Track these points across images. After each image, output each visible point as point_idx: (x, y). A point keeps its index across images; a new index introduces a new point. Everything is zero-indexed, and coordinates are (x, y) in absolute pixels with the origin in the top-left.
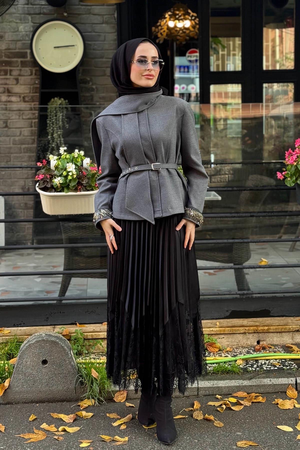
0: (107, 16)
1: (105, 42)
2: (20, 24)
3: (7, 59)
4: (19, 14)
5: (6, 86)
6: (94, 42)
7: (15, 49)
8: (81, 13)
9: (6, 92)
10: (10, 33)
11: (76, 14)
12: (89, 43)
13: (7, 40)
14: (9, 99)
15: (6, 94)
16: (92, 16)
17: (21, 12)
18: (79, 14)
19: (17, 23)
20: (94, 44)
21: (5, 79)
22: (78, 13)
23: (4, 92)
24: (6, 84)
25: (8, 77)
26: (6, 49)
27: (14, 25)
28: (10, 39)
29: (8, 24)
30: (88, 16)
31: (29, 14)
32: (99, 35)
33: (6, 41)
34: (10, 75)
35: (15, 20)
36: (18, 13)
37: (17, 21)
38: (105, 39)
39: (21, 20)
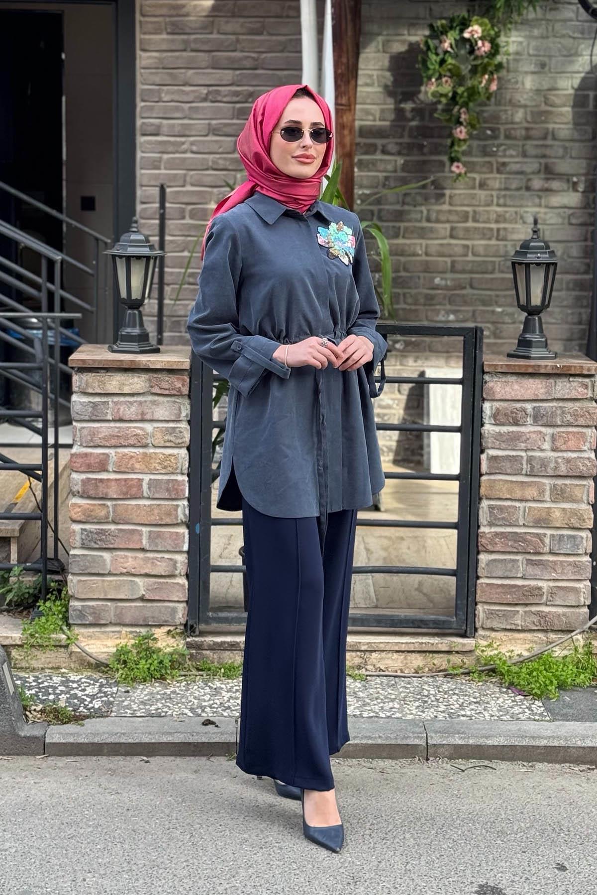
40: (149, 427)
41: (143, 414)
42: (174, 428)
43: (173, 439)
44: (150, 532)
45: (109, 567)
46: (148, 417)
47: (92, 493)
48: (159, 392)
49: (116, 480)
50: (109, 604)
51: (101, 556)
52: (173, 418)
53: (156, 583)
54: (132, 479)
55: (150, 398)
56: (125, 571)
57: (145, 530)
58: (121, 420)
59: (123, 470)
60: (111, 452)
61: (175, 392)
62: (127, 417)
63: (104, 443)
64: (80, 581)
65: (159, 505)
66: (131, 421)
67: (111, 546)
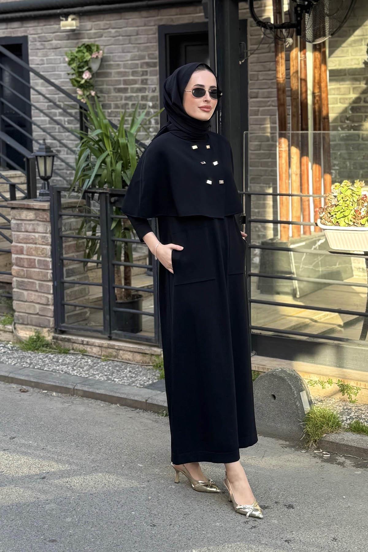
40: (37, 235)
41: (34, 229)
42: (45, 236)
43: (45, 241)
44: (39, 283)
45: (26, 298)
46: (36, 231)
47: (19, 264)
48: (39, 219)
49: (27, 259)
50: (27, 315)
51: (23, 293)
52: (45, 232)
53: (42, 307)
54: (32, 259)
55: (36, 222)
56: (31, 300)
57: (37, 282)
58: (27, 232)
59: (29, 254)
60: (24, 245)
61: (44, 220)
62: (29, 230)
63: (21, 241)
64: (17, 303)
65: (41, 272)
66: (30, 232)
67: (26, 288)
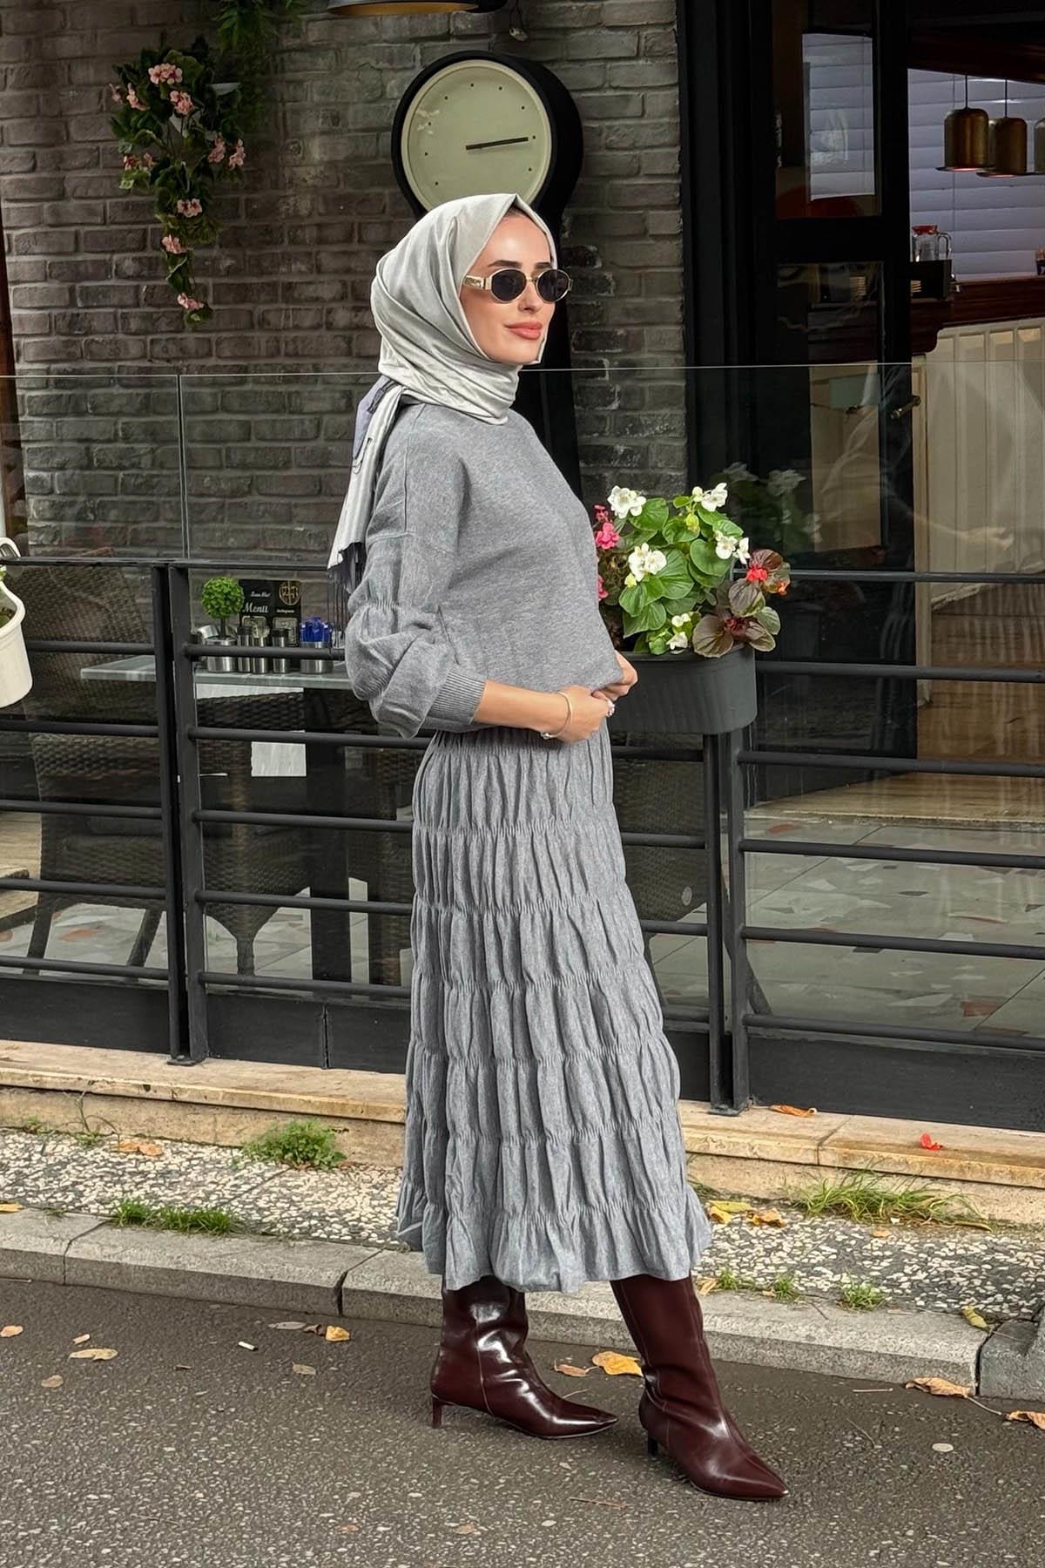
0: (650, 31)
1: (643, 122)
2: (391, 74)
3: (351, 190)
4: (385, 41)
5: (348, 278)
6: (608, 123)
7: (375, 158)
8: (569, 24)
9: (349, 295)
10: (360, 106)
11: (557, 30)
12: (595, 125)
13: (351, 127)
14: (356, 320)
15: (350, 304)
16: (605, 32)
17: (390, 35)
18: (566, 30)
19: (380, 70)
20: (609, 128)
21: (344, 253)
22: (561, 25)
23: (343, 298)
24: (348, 271)
25: (355, 246)
26: (347, 159)
27: (371, 77)
28: (360, 126)
29: (355, 74)
30: (591, 32)
31: (416, 40)
32: (626, 99)
33: (349, 131)
34: (360, 241)
35: (373, 63)
36: (385, 37)
37: (381, 65)
38: (644, 112)
39: (391, 61)
